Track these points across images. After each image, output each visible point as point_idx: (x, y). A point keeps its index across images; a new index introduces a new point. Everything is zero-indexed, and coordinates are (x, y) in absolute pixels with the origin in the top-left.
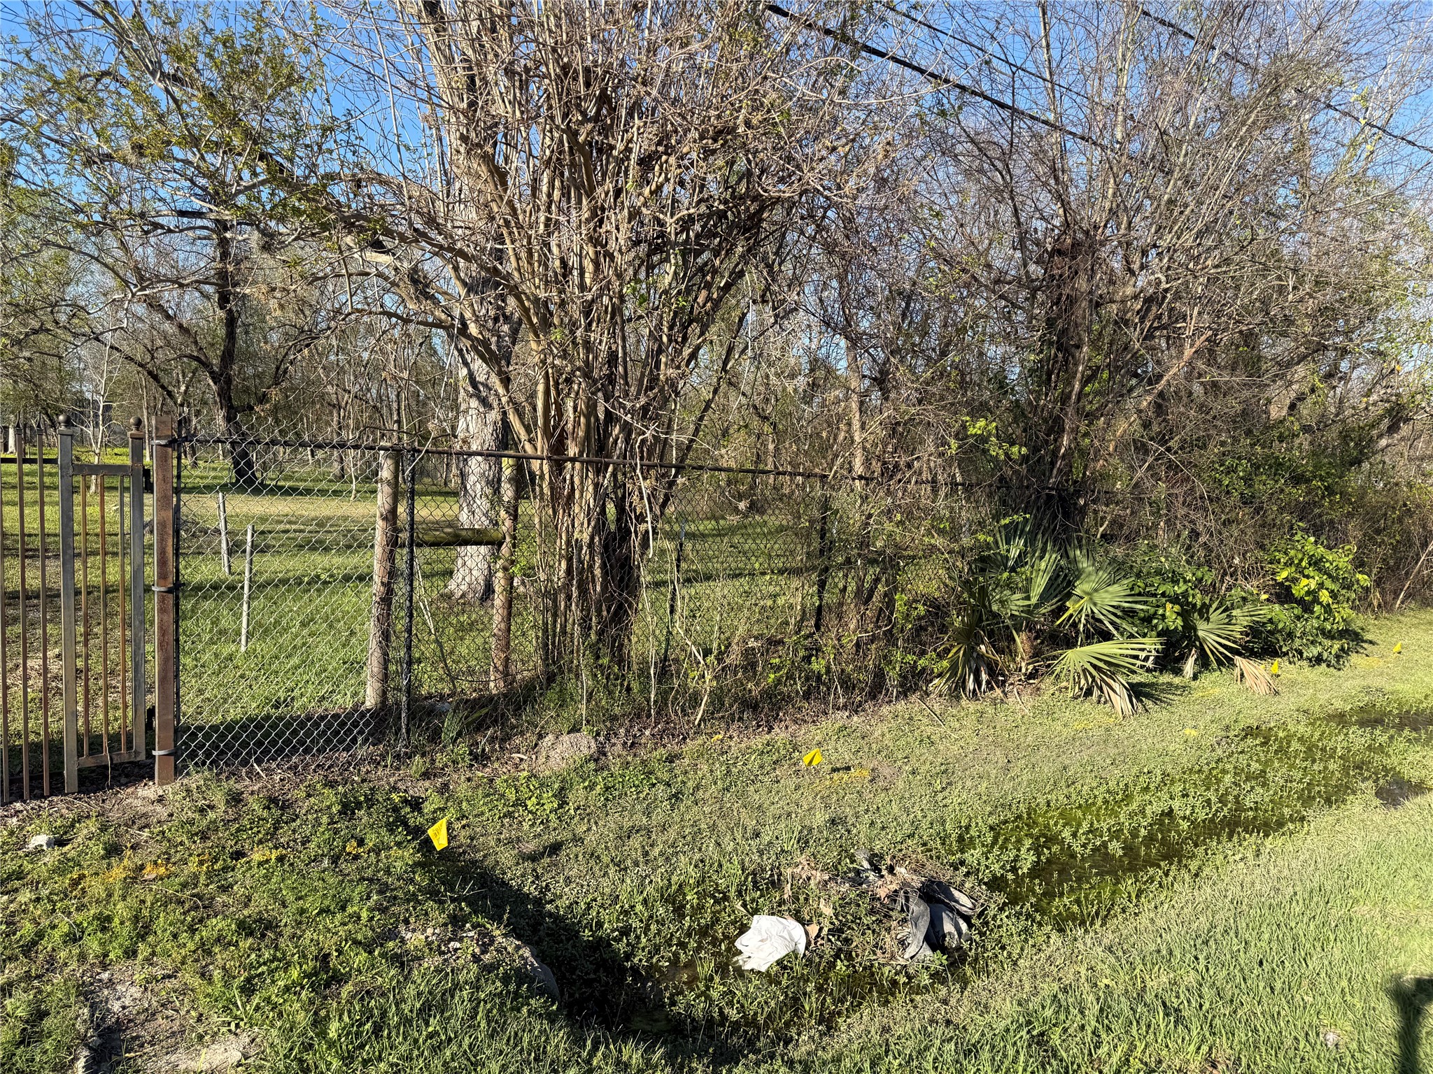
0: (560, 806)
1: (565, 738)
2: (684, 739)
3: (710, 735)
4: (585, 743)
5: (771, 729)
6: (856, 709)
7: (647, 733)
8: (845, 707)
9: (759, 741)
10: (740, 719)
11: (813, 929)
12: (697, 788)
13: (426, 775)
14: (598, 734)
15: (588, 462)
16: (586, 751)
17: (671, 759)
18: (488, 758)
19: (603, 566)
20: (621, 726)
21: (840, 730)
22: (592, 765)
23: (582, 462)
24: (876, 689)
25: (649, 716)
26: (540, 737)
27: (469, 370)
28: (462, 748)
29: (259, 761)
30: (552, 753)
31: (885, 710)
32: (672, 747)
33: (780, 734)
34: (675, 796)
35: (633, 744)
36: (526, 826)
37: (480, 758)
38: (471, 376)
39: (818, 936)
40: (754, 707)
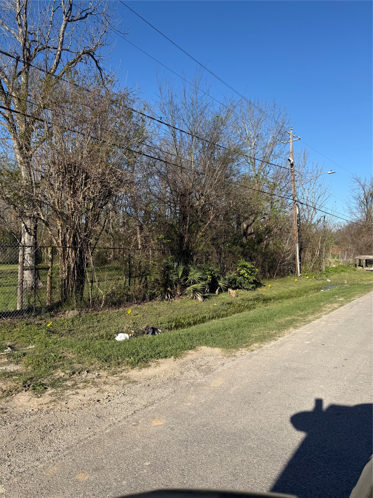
0: (73, 324)
1: (71, 311)
2: (99, 311)
3: (105, 310)
4: (76, 312)
5: (119, 309)
6: (139, 304)
7: (90, 310)
8: (136, 304)
9: (116, 311)
10: (112, 307)
11: (130, 335)
12: (103, 319)
13: (41, 319)
14: (79, 310)
15: (73, 248)
16: (76, 314)
17: (96, 315)
18: (54, 316)
19: (77, 273)
20: (84, 309)
21: (135, 308)
22: (79, 316)
23: (71, 248)
24: (144, 299)
25: (90, 306)
26: (65, 311)
27: (25, 224)
28: (48, 314)
29: (4, 317)
30: (68, 315)
31: (146, 304)
32: (95, 313)
33: (121, 310)
34: (98, 321)
35: (87, 312)
36: (66, 327)
37: (52, 316)
38: (25, 226)
39: (131, 336)
40: (115, 304)
